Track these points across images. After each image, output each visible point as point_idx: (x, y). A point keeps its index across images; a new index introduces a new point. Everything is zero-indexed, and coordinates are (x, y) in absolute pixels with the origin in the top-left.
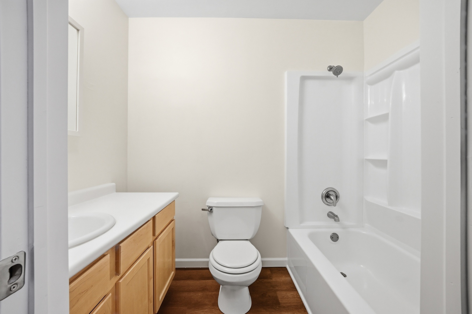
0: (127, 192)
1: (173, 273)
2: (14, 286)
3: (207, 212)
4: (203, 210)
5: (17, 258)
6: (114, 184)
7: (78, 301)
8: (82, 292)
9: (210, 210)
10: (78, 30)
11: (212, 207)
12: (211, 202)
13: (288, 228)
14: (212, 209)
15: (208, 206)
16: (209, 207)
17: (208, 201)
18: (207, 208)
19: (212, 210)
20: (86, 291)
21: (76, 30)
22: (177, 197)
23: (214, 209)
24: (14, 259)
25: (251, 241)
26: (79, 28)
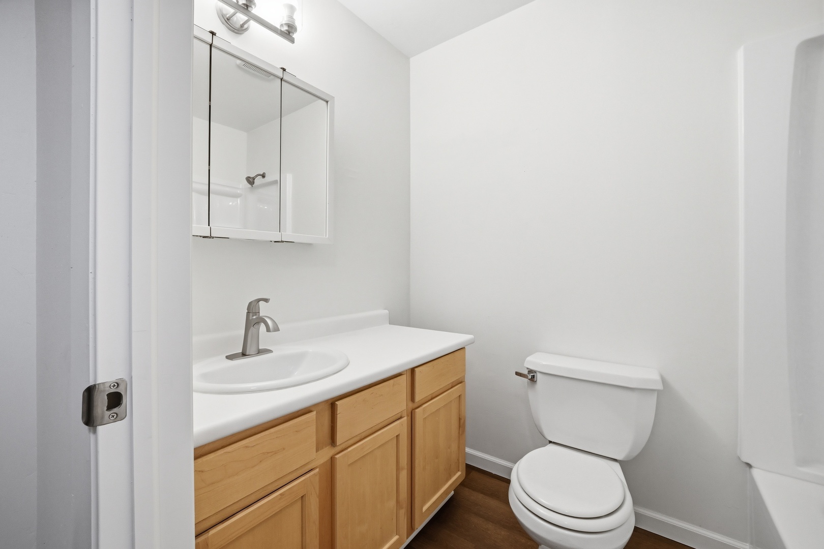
0: (409, 325)
1: (459, 473)
2: (113, 415)
3: (526, 380)
4: (517, 374)
5: (116, 384)
6: (387, 311)
7: (261, 461)
8: (268, 453)
9: (532, 377)
10: (327, 102)
11: (535, 372)
12: (534, 361)
13: (749, 466)
14: (534, 375)
15: (527, 368)
16: (530, 371)
17: (529, 359)
18: (526, 372)
19: (534, 377)
20: (273, 453)
21: (325, 103)
22: (471, 342)
23: (539, 377)
24: (113, 385)
25: (622, 463)
26: (328, 99)
